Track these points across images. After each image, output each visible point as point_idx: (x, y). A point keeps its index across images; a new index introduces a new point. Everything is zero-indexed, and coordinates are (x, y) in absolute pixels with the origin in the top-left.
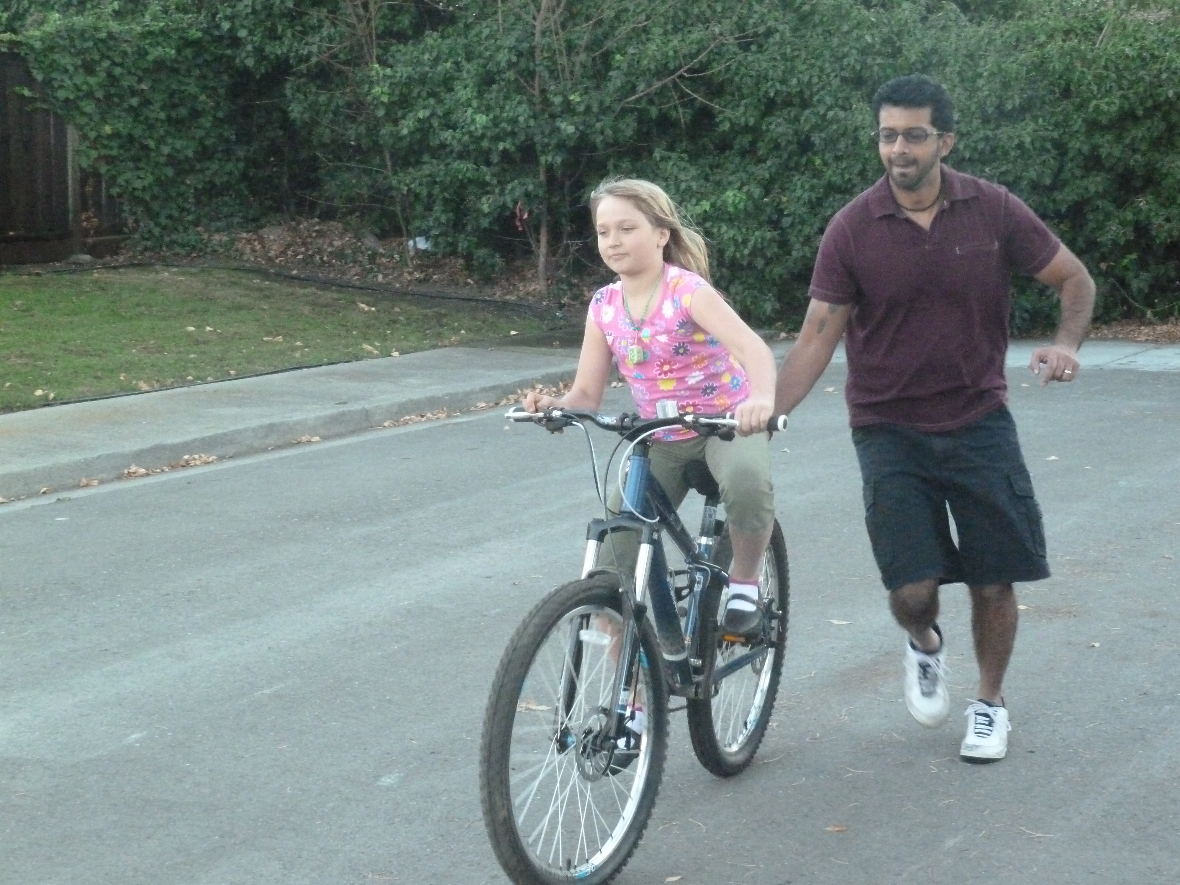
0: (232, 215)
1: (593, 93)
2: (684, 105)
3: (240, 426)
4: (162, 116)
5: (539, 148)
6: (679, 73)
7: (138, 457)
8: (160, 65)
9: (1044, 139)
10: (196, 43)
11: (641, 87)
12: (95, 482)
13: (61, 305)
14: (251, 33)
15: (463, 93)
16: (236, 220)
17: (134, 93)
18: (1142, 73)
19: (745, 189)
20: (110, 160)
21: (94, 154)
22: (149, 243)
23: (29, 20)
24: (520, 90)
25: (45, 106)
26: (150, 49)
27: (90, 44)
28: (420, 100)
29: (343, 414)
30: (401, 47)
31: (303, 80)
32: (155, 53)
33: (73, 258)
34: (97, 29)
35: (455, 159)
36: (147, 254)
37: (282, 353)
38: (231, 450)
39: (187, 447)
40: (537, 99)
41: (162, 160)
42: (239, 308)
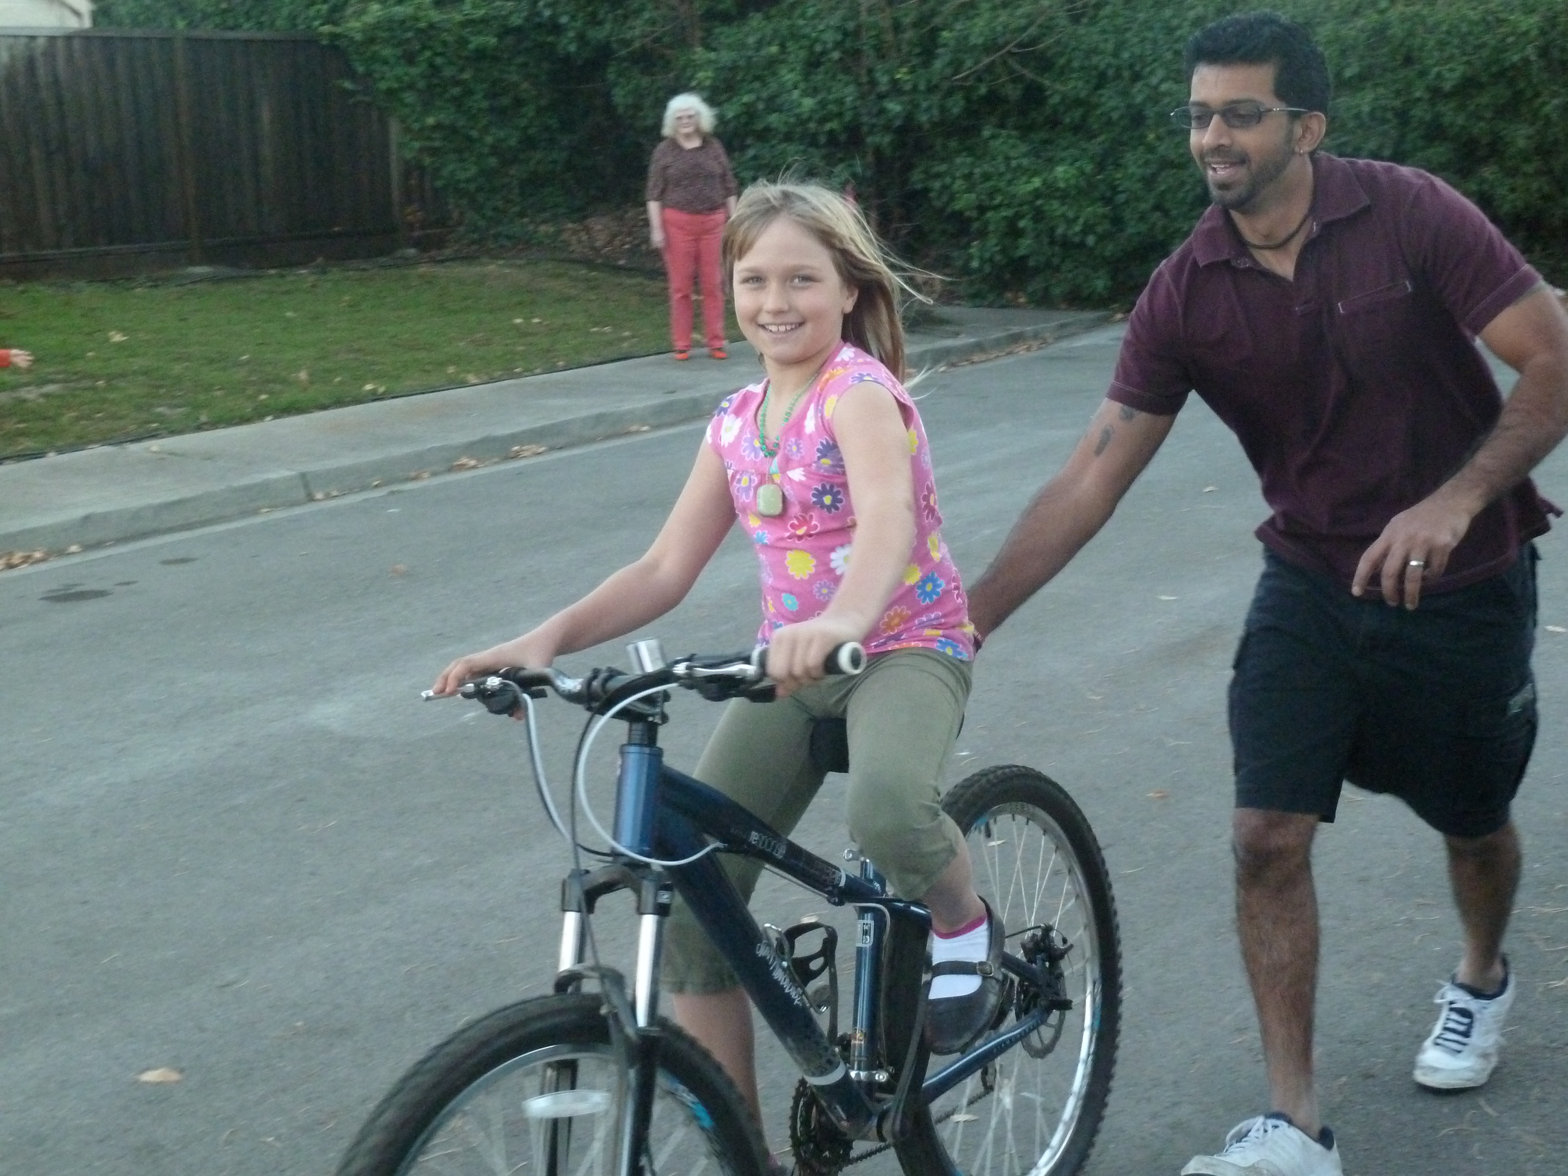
0: (556, 206)
1: (921, 71)
2: (1014, 81)
3: (570, 417)
4: (485, 104)
5: (865, 129)
6: (1007, 49)
7: (469, 448)
8: (481, 54)
9: (1385, 109)
10: (518, 30)
11: (969, 63)
12: (426, 475)
13: (389, 299)
14: (573, 18)
15: (788, 76)
16: (562, 210)
17: (457, 83)
18: (1486, 38)
19: (1078, 164)
20: (434, 152)
21: (417, 145)
22: (476, 236)
23: (349, 11)
24: (847, 70)
25: (367, 99)
26: (472, 38)
27: (410, 35)
28: (745, 84)
29: (671, 404)
30: (725, 29)
31: (625, 64)
32: (476, 41)
33: (399, 253)
34: (417, 19)
35: (781, 141)
36: (474, 247)
37: (610, 343)
38: (561, 441)
39: (514, 438)
40: (864, 79)
41: (486, 150)
42: (568, 299)
